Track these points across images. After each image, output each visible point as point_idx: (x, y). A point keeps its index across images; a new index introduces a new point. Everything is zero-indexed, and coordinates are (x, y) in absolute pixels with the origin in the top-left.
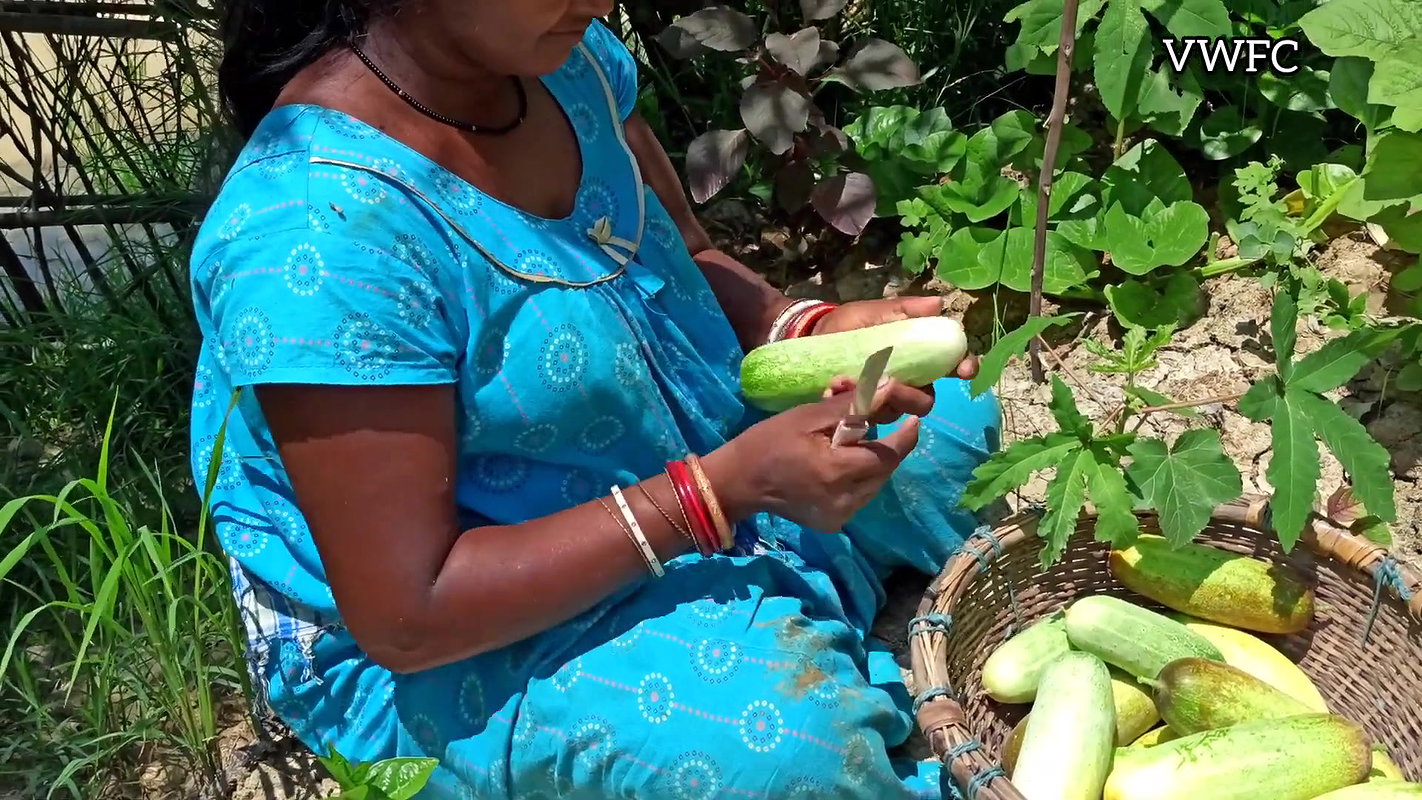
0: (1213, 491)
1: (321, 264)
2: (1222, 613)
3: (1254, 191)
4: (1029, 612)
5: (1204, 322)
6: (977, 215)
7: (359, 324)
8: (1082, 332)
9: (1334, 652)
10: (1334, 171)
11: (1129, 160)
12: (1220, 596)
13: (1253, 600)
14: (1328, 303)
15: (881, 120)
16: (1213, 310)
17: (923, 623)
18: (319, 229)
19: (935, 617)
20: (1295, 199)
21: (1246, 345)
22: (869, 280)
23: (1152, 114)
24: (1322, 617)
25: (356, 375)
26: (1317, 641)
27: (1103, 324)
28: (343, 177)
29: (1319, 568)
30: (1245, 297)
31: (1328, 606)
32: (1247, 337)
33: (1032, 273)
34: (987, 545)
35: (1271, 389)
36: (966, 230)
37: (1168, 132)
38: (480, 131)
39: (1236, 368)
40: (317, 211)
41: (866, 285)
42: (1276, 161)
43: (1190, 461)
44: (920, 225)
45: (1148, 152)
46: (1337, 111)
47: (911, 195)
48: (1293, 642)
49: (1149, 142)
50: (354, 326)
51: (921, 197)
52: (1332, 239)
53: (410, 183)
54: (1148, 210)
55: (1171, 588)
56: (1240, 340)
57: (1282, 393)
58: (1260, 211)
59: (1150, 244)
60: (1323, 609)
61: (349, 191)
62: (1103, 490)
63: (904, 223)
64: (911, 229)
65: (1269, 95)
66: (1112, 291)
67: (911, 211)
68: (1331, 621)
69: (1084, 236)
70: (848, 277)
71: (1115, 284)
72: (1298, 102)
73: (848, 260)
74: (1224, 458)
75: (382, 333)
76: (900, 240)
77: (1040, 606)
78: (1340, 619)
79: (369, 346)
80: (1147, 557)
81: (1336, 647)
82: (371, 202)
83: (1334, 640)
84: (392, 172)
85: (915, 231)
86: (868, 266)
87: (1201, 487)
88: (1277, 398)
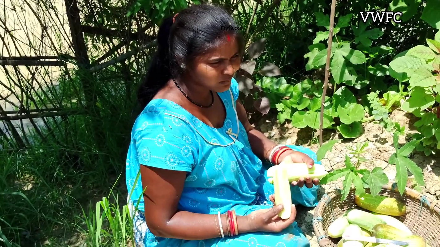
0: (381, 182)
1: (164, 139)
2: (384, 212)
3: (373, 100)
4: (336, 214)
5: (364, 135)
6: (300, 108)
7: (171, 155)
8: (331, 138)
9: (412, 220)
10: (392, 93)
11: (339, 92)
12: (384, 208)
13: (392, 208)
14: (394, 128)
15: (266, 80)
16: (366, 131)
17: (316, 220)
18: (165, 131)
19: (319, 218)
20: (382, 100)
21: (376, 141)
22: (268, 125)
23: (345, 81)
24: (408, 211)
25: (169, 167)
26: (407, 217)
27: (337, 136)
28: (172, 119)
29: (407, 199)
30: (374, 128)
31: (410, 208)
32: (376, 138)
33: (320, 125)
34: (327, 199)
35: (394, 156)
36: (297, 112)
37: (349, 85)
38: (204, 107)
39: (375, 147)
40: (165, 127)
41: (268, 126)
42: (378, 92)
43: (376, 175)
44: (282, 110)
45: (343, 90)
46: (389, 76)
47: (279, 102)
48: (401, 218)
49: (343, 87)
50: (170, 155)
51: (282, 102)
52: (393, 111)
53: (188, 121)
54: (346, 105)
55: (371, 206)
56: (374, 139)
57: (396, 157)
58: (375, 105)
59: (348, 115)
60: (408, 209)
61: (173, 123)
62: (357, 183)
63: (278, 110)
64: (280, 111)
65: (372, 72)
66: (339, 127)
67: (280, 107)
68: (410, 212)
69: (328, 112)
70: (263, 124)
71: (339, 125)
72: (379, 74)
73: (262, 119)
74: (384, 174)
75: (176, 157)
76: (278, 115)
77: (339, 213)
78: (412, 211)
79: (172, 160)
80: (366, 199)
81: (412, 218)
82: (178, 126)
83: (411, 217)
84: (184, 119)
85: (282, 112)
86: (267, 121)
87: (378, 181)
88: (396, 158)
